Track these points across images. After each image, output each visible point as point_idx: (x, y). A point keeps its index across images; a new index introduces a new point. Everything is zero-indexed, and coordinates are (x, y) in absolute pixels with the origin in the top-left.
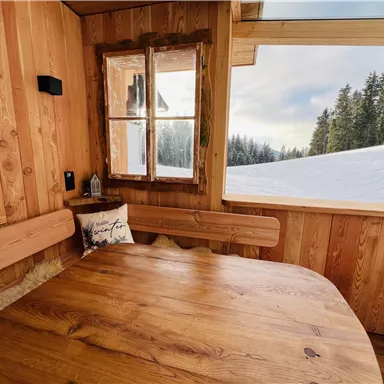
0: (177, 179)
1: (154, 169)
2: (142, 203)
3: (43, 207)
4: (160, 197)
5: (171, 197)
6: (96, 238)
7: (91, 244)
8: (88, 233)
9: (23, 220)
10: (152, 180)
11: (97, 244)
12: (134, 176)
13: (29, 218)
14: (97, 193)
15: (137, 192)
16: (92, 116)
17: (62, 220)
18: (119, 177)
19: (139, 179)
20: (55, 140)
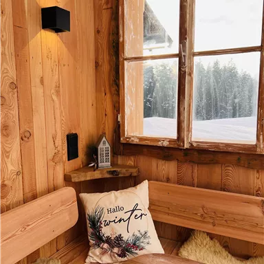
0: (228, 145)
1: (189, 130)
2: (168, 180)
3: (41, 184)
4: (196, 172)
5: (217, 173)
6: (106, 231)
7: (100, 239)
8: (95, 223)
9: (18, 204)
10: (186, 146)
11: (108, 241)
12: (158, 140)
13: (25, 201)
14: (105, 164)
15: (161, 162)
16: (100, 57)
17: (63, 203)
18: (136, 141)
19: (166, 144)
20: (58, 92)
